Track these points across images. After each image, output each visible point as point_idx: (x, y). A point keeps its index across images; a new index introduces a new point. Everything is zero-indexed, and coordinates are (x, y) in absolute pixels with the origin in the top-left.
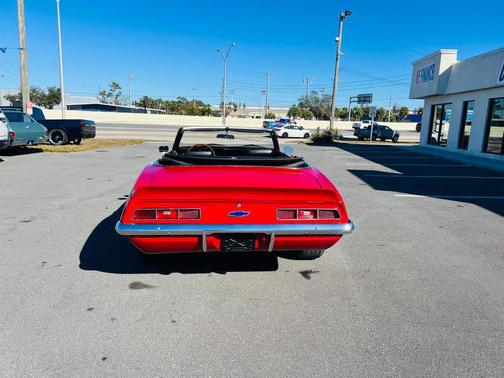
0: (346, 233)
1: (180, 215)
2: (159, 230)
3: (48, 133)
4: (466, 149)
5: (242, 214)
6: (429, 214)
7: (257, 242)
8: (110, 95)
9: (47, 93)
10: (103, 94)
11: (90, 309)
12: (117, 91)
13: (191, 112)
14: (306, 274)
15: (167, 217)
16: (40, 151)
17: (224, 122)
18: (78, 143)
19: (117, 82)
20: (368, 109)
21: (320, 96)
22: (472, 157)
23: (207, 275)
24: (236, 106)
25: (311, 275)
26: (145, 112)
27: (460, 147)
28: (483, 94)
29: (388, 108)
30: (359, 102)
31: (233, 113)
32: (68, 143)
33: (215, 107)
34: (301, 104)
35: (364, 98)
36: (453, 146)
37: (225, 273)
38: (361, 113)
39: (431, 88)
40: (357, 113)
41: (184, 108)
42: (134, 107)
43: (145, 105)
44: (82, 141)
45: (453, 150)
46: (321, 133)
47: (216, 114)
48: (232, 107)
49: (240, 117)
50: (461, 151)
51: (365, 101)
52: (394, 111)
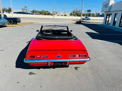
0: (88, 61)
1: (42, 57)
2: (36, 61)
3: (8, 22)
4: (115, 26)
5: (59, 56)
6: (107, 47)
7: (63, 63)
8: (24, 9)
9: (8, 9)
10: (23, 9)
11: (18, 83)
12: (26, 8)
13: (45, 14)
14: (76, 68)
15: (38, 57)
16: (6, 26)
17: (54, 17)
18: (16, 24)
19: (26, 6)
20: (90, 13)
21: (78, 10)
22: (116, 28)
23: (50, 69)
24: (57, 12)
25: (78, 69)
26: (34, 14)
27: (113, 25)
28: (120, 11)
29: (95, 13)
30: (88, 12)
31: (56, 14)
32: (14, 24)
33: (51, 13)
34: (73, 12)
35: (89, 11)
36: (111, 25)
37: (55, 68)
38: (88, 15)
39: (107, 9)
40: (87, 15)
41: (43, 13)
42: (31, 13)
43: (33, 12)
44: (17, 23)
45: (111, 26)
46: (78, 20)
47: (52, 15)
48: (56, 12)
49: (58, 15)
50: (114, 26)
51: (89, 12)
52: (96, 14)
